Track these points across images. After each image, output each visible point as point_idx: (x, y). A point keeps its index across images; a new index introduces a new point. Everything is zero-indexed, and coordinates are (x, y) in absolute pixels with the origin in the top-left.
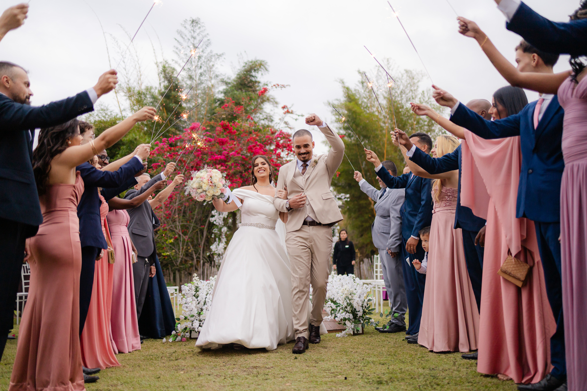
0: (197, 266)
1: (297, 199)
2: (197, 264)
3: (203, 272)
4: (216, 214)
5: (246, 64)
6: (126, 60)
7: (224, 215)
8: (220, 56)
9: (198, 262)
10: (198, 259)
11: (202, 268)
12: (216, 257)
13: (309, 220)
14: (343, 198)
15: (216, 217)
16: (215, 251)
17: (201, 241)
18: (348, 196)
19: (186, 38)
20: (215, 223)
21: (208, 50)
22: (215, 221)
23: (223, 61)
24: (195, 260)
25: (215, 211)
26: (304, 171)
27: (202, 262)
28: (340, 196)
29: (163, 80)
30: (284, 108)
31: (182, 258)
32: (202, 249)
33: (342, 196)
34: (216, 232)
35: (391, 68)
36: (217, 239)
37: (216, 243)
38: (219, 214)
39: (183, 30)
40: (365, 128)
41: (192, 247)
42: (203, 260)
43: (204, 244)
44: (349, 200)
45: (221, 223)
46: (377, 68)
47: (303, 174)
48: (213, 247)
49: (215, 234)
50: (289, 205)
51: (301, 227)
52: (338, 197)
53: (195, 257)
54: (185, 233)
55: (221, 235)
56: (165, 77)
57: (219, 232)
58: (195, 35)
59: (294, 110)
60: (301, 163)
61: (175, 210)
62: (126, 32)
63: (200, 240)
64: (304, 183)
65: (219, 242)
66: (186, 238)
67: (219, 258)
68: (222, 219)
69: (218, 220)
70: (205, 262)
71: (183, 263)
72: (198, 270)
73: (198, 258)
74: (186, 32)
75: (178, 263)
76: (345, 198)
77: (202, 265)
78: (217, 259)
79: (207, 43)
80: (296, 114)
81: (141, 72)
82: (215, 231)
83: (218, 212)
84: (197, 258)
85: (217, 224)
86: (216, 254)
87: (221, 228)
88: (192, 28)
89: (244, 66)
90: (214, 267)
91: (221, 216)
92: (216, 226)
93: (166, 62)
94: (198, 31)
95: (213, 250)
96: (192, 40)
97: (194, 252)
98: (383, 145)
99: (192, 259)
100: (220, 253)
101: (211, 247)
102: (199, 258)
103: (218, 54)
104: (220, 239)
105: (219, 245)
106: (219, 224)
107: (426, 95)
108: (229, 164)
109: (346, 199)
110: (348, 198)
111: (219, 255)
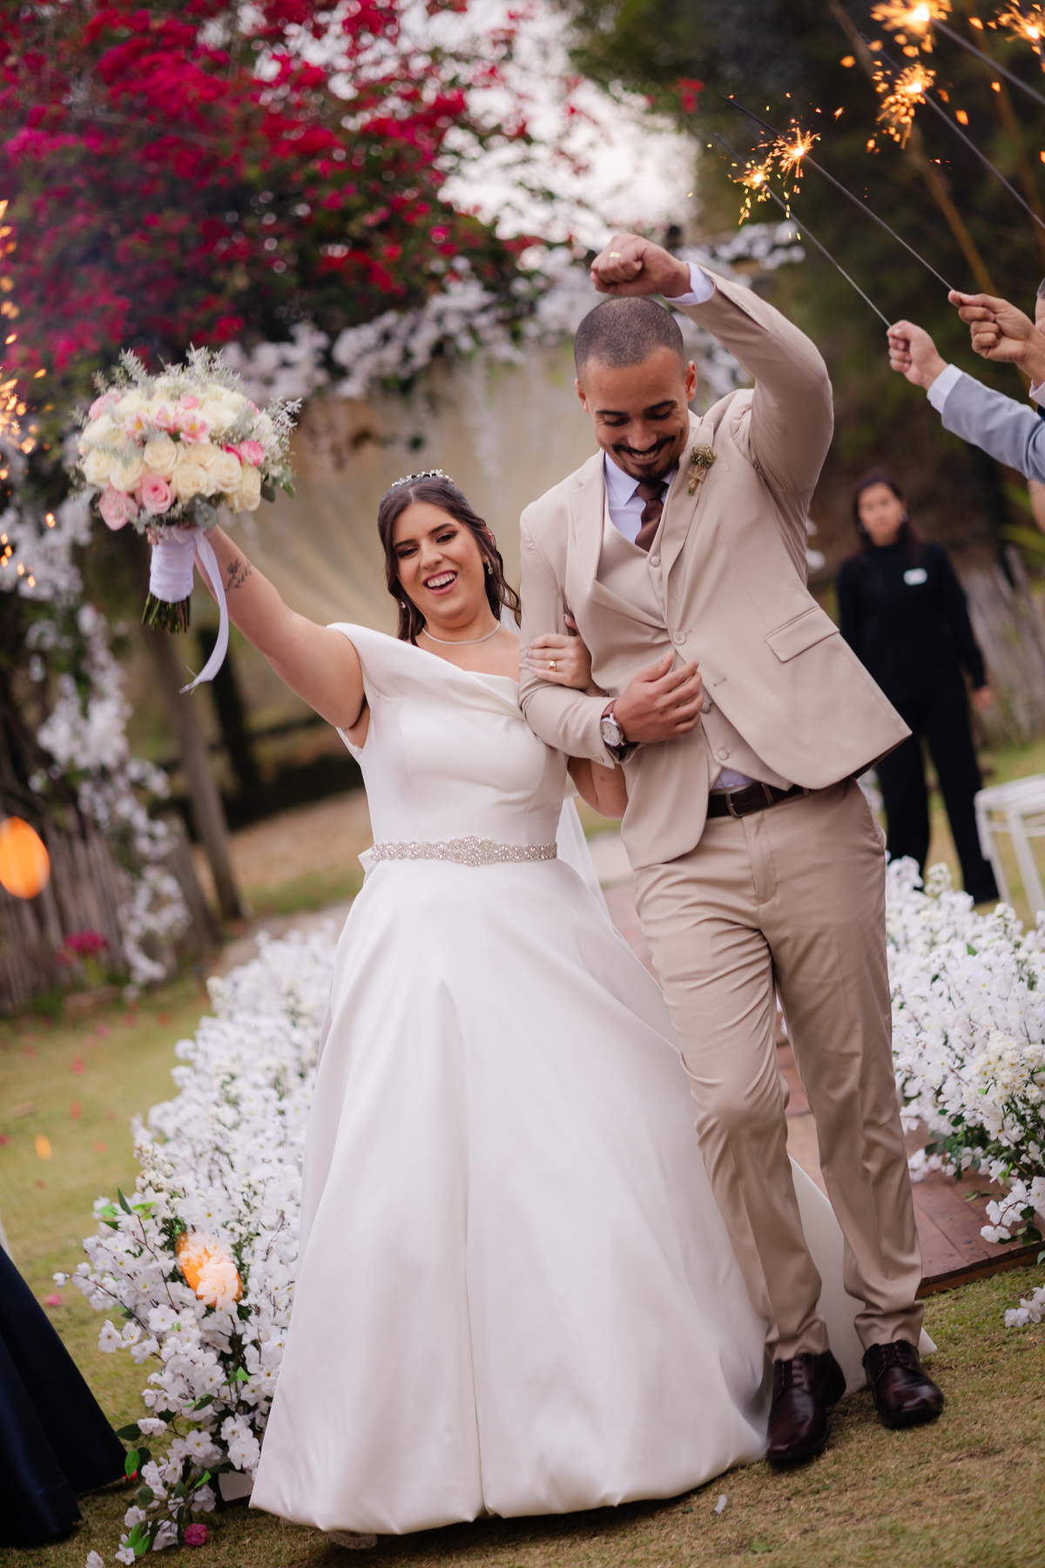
1: (654, 697)
12: (86, 790)
13: (734, 786)
15: (25, 550)
16: (71, 761)
22: (26, 575)
25: (9, 516)
26: (650, 526)
28: (738, 246)
33: (751, 244)
34: (48, 640)
36: (67, 682)
37: (66, 708)
38: (42, 534)
44: (797, 254)
47: (645, 542)
48: (55, 736)
49: (47, 655)
50: (621, 729)
51: (706, 831)
52: (726, 252)
55: (82, 652)
57: (64, 641)
60: (625, 485)
64: (663, 593)
65: (85, 698)
67: (109, 792)
68: (63, 557)
76: (774, 247)
78: (98, 799)
85: (45, 593)
86: (85, 774)
90: (84, 837)
91: (53, 539)
95: (62, 751)
100: (110, 759)
101: (46, 739)
104: (85, 685)
105: (85, 713)
106: (56, 592)
111: (103, 775)
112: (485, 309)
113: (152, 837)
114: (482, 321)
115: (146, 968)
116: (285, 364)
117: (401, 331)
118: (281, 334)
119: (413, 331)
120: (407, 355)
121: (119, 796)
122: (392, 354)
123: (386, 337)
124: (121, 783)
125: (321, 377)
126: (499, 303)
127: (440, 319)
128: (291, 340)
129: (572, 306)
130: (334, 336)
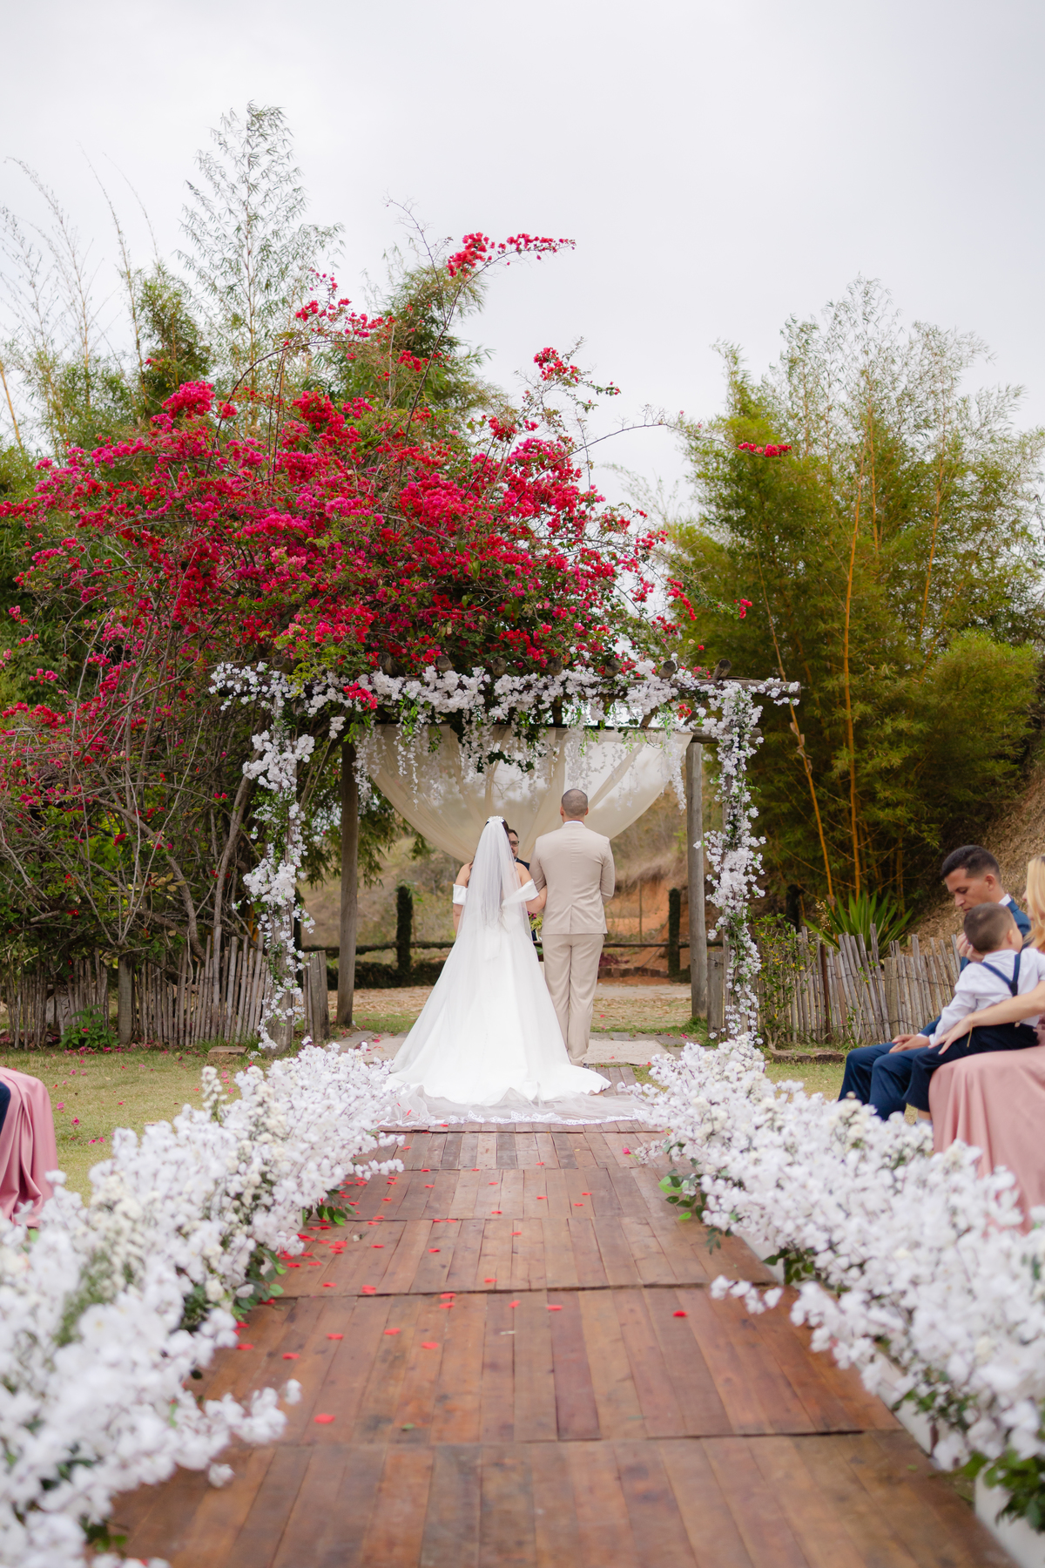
0: (199, 949)
2: (203, 941)
3: (223, 972)
4: (268, 746)
5: (412, 278)
6: (38, 280)
7: (298, 751)
8: (326, 234)
9: (206, 932)
10: (207, 922)
11: (217, 954)
12: (264, 916)
14: (774, 693)
15: (267, 758)
16: (260, 896)
17: (219, 853)
18: (794, 686)
19: (223, 185)
20: (262, 781)
21: (295, 224)
22: (265, 774)
23: (337, 250)
24: (193, 925)
25: (266, 735)
27: (218, 931)
28: (762, 688)
29: (147, 330)
30: (541, 360)
31: (140, 916)
32: (220, 883)
33: (769, 688)
34: (266, 817)
35: (873, 318)
36: (270, 846)
37: (265, 865)
38: (282, 751)
39: (218, 155)
40: (792, 501)
41: (180, 876)
42: (223, 922)
43: (230, 862)
44: (796, 702)
45: (286, 784)
46: (833, 311)
48: (254, 880)
49: (262, 827)
52: (754, 689)
53: (192, 914)
54: (153, 820)
55: (285, 830)
56: (157, 321)
57: (276, 821)
58: (254, 175)
59: (582, 369)
61: (123, 731)
62: (41, 188)
63: (214, 849)
65: (279, 860)
66: (156, 839)
67: (277, 923)
68: (291, 769)
69: (274, 773)
70: (233, 934)
71: (143, 933)
72: (203, 965)
73: (206, 916)
74: (227, 163)
75: (123, 936)
76: (783, 695)
77: (217, 946)
78: (269, 926)
79: (290, 203)
80: (590, 384)
81: (89, 318)
82: (265, 814)
83: (276, 742)
84: (199, 917)
85: (273, 786)
86: (266, 907)
87: (287, 804)
88: (248, 150)
89: (406, 287)
91: (287, 755)
92: (267, 792)
93: (160, 270)
94: (265, 161)
95: (254, 890)
96: (243, 191)
97: (187, 895)
98: (846, 559)
99: (184, 922)
100: (281, 902)
101: (247, 878)
102: (211, 917)
103: (321, 229)
104: (281, 849)
105: (277, 872)
106: (281, 788)
107: (974, 409)
108: (322, 542)
109: (786, 700)
110: (791, 696)
111: (277, 910)
112: (593, 686)
113: (298, 960)
114: (590, 692)
115: (268, 1042)
116: (461, 686)
117: (540, 685)
118: (462, 668)
119: (546, 687)
120: (539, 700)
121: (281, 928)
122: (529, 698)
123: (528, 687)
124: (286, 918)
125: (481, 700)
126: (604, 684)
127: (563, 684)
128: (470, 675)
129: (647, 696)
130: (496, 677)
